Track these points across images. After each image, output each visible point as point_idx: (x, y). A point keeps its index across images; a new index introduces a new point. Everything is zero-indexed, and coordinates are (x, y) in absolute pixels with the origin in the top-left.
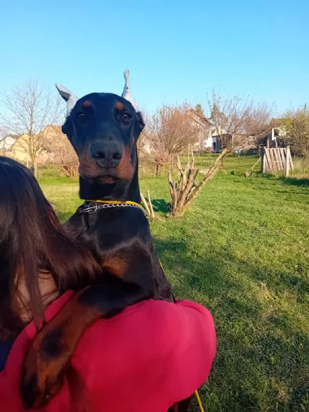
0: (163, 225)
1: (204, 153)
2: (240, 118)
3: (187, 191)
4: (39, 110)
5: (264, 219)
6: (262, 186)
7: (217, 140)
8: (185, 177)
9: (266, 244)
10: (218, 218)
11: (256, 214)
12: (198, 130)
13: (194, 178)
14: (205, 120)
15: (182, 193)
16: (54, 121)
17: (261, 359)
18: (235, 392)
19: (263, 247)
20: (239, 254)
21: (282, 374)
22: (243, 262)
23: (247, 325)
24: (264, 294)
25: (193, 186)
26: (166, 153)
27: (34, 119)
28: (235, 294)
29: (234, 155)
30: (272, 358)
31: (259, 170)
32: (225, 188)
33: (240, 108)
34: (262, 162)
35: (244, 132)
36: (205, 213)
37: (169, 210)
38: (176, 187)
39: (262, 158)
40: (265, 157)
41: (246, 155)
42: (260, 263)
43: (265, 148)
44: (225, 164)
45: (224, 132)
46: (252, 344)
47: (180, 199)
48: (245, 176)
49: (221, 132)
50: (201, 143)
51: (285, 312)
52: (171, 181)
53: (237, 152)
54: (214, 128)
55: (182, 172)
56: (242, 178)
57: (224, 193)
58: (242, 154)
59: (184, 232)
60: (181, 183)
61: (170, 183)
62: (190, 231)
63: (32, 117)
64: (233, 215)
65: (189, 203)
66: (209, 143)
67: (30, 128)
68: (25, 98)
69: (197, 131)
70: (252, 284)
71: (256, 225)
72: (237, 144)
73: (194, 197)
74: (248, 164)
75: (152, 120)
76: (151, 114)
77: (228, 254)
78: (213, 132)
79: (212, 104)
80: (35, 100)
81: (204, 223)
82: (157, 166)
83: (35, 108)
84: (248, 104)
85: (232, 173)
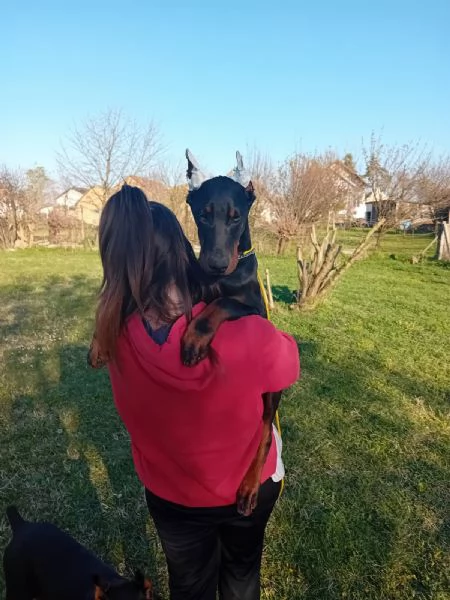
0: (285, 320)
1: (352, 225)
2: (411, 177)
3: (323, 275)
4: (119, 153)
5: (432, 321)
6: (435, 279)
7: (374, 208)
8: (321, 255)
9: (431, 353)
10: (364, 315)
11: (422, 314)
12: (346, 192)
13: (335, 257)
14: (357, 178)
15: (315, 277)
16: (139, 170)
17: (406, 485)
18: (367, 515)
19: (426, 357)
20: (390, 363)
21: (431, 503)
22: (395, 374)
23: (392, 445)
24: (419, 412)
25: (333, 268)
26: (295, 224)
27: (112, 167)
28: (380, 410)
29: (398, 231)
30: (421, 484)
31: (432, 256)
32: (379, 276)
33: (411, 164)
34: (439, 244)
35: (415, 199)
36: (346, 307)
37: (294, 300)
38: (307, 268)
39: (439, 238)
40: (443, 236)
41: (416, 232)
42: (420, 376)
43: (444, 222)
44: (382, 244)
45: (385, 197)
46: (395, 467)
47: (312, 285)
48: (411, 263)
49: (381, 196)
50: (349, 211)
51: (446, 436)
52: (300, 259)
53: (402, 228)
54: (370, 190)
55: (318, 247)
56: (407, 265)
57: (378, 284)
58: (409, 231)
59: (314, 331)
60: (314, 264)
61: (299, 262)
62: (323, 329)
63: (109, 164)
64: (389, 314)
65: (324, 291)
66: (361, 212)
67: (105, 179)
68: (101, 136)
69: (344, 192)
70: (405, 400)
71: (421, 329)
72: (402, 215)
73: (333, 283)
74: (417, 246)
75: (277, 175)
76: (276, 167)
77: (374, 362)
78: (367, 196)
79: (369, 154)
80: (115, 139)
81: (344, 320)
82: (281, 241)
83: (114, 151)
84: (424, 157)
85: (392, 257)
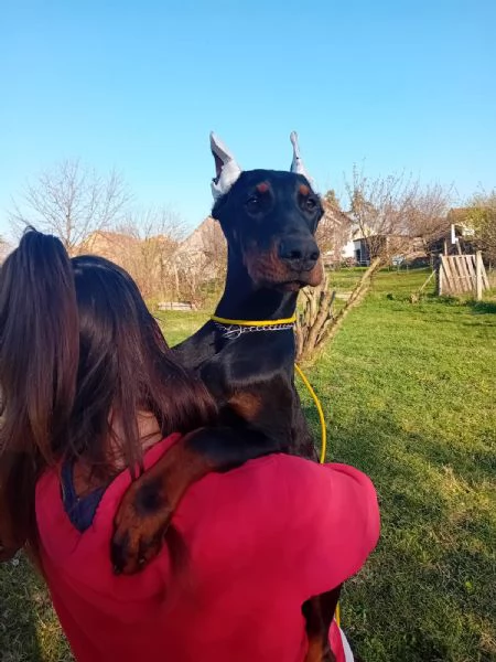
1: (344, 265)
2: (399, 210)
3: (319, 326)
4: (80, 208)
5: (444, 368)
6: (439, 317)
7: (363, 246)
8: (314, 305)
9: (451, 407)
10: (369, 367)
11: (432, 360)
12: (332, 231)
13: (329, 305)
14: (343, 215)
15: (310, 329)
16: (104, 224)
17: (450, 586)
18: (410, 637)
19: (445, 412)
20: (407, 424)
21: (484, 608)
22: (413, 437)
23: (425, 533)
24: (449, 485)
25: (328, 318)
27: (73, 223)
28: (404, 486)
29: (391, 269)
30: (468, 584)
31: (432, 291)
32: (379, 320)
33: (398, 194)
34: (438, 278)
35: (405, 232)
36: (348, 360)
38: (301, 319)
39: (438, 272)
40: (441, 270)
41: (411, 268)
42: (442, 437)
43: (441, 255)
44: (376, 283)
45: (373, 233)
46: (434, 562)
47: (307, 339)
48: (411, 302)
49: (369, 232)
50: (337, 250)
51: (486, 512)
53: (395, 263)
54: (357, 226)
55: (310, 296)
56: (406, 305)
57: (378, 329)
58: (403, 266)
60: (308, 315)
62: (326, 390)
63: (69, 220)
64: (394, 362)
65: (322, 345)
66: (350, 250)
68: (58, 190)
69: (329, 232)
70: (430, 470)
71: (433, 378)
72: (394, 250)
73: (331, 335)
74: (414, 282)
77: (388, 424)
78: (355, 233)
79: (352, 189)
80: (74, 193)
81: (348, 375)
83: (73, 205)
84: (411, 187)
85: (390, 297)
